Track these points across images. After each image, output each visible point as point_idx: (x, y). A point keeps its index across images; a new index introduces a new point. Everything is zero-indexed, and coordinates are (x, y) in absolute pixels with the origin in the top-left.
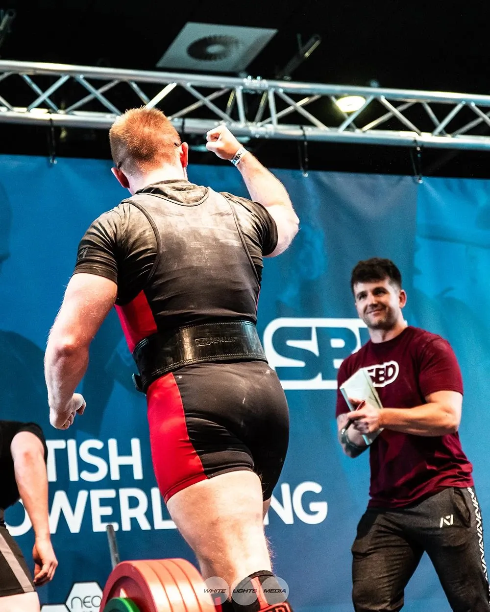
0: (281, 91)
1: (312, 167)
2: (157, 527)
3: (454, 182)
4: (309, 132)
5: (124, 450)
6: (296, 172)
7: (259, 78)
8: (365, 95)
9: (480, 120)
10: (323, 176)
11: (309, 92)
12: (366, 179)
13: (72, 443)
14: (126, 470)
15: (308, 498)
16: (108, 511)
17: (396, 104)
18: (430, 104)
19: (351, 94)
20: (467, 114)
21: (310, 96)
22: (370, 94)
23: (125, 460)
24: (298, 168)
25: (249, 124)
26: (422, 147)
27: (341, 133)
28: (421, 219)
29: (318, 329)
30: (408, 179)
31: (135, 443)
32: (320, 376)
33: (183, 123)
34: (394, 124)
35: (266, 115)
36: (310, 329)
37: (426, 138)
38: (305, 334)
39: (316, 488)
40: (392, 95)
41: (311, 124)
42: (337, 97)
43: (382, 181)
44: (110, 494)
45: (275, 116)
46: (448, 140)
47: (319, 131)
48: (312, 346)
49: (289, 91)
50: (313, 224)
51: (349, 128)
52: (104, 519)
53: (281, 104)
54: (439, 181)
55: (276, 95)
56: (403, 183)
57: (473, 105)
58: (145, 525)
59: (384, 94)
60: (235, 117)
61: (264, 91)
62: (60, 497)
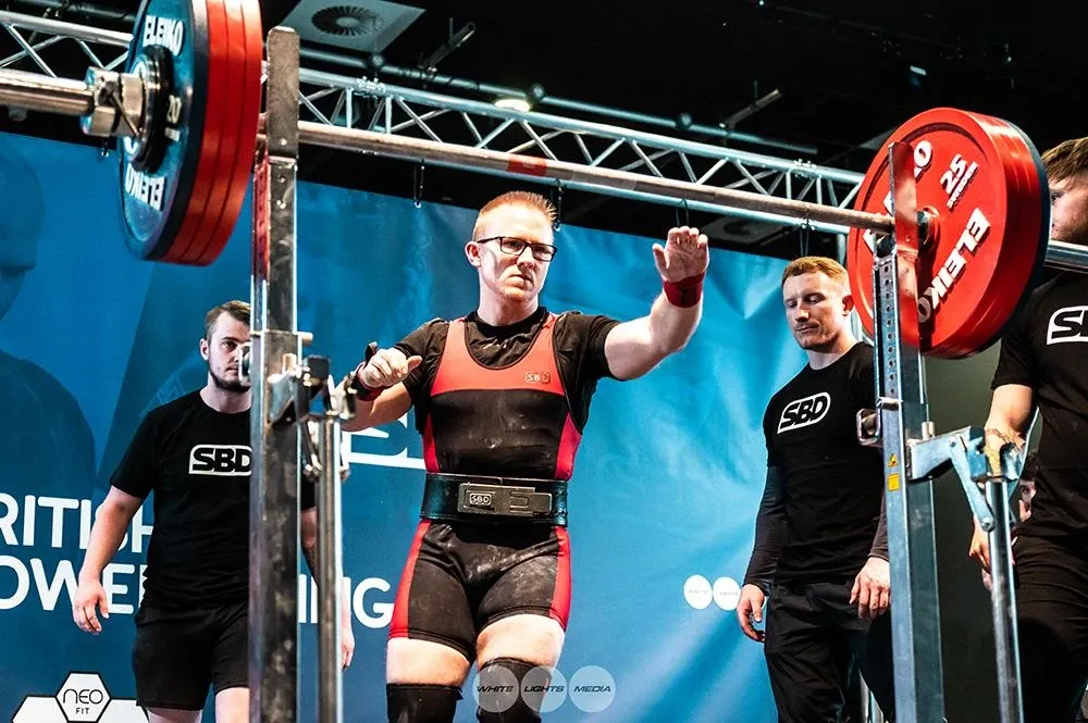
0: (401, 99)
1: (432, 196)
3: (599, 235)
6: (409, 201)
7: (376, 80)
10: (439, 209)
11: (436, 104)
13: (86, 504)
15: (372, 597)
16: (123, 589)
17: (540, 131)
18: (582, 136)
20: (628, 152)
21: (438, 109)
24: (410, 196)
32: (405, 451)
34: (534, 151)
35: (382, 123)
39: (383, 585)
40: (541, 121)
44: (129, 569)
45: (389, 127)
49: (411, 100)
50: (419, 265)
52: (117, 599)
53: (399, 115)
54: (581, 231)
55: (394, 103)
57: (635, 143)
59: (530, 117)
61: (382, 98)
62: (65, 568)
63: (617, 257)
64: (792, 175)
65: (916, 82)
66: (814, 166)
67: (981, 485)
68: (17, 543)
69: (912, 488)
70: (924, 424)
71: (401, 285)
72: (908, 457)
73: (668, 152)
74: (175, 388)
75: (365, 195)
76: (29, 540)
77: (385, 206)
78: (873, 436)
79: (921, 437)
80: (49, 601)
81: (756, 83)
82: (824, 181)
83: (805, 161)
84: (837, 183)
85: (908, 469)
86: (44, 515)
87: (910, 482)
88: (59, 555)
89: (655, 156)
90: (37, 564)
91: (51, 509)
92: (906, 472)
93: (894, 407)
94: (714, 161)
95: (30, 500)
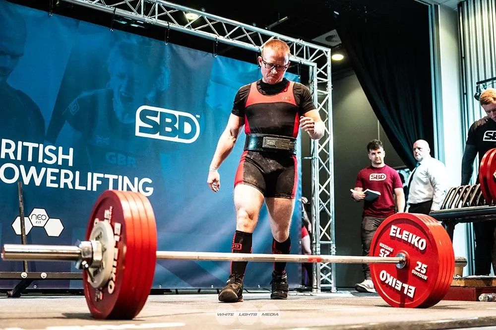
0: (162, 4)
1: (171, 41)
2: (76, 188)
3: (229, 59)
4: (171, 25)
5: (66, 152)
8: (199, 14)
9: (245, 35)
10: (174, 46)
11: (173, 7)
12: (193, 51)
13: (41, 146)
14: (65, 161)
15: (145, 185)
16: (54, 178)
17: (211, 21)
18: (225, 24)
19: (192, 12)
20: (240, 31)
21: (175, 9)
22: (201, 14)
23: (66, 157)
25: (145, 16)
26: (218, 42)
27: (184, 29)
28: (213, 73)
29: (160, 112)
30: (211, 54)
31: (71, 150)
32: (159, 133)
33: (115, 10)
34: (208, 29)
35: (153, 14)
36: (158, 112)
37: (221, 38)
38: (155, 114)
39: (150, 181)
40: (210, 16)
41: (173, 22)
42: (186, 13)
43: (199, 53)
44: (57, 171)
45: (157, 15)
46: (230, 41)
47: (175, 26)
48: (157, 119)
49: (165, 5)
50: (166, 66)
51: (189, 26)
52: (52, 182)
53: (160, 11)
54: (224, 58)
55: (159, 6)
56: (208, 56)
57: (243, 28)
58: (70, 187)
59: (207, 15)
60: (139, 12)
61: (154, 3)
62: (33, 170)
63: (236, 68)
64: (296, 44)
65: (336, 17)
66: (304, 42)
68: (14, 159)
71: (159, 73)
73: (255, 32)
74: (75, 105)
75: (147, 39)
76: (19, 158)
77: (154, 44)
80: (26, 181)
81: (279, 14)
82: (306, 47)
83: (300, 40)
84: (311, 48)
86: (25, 149)
88: (31, 164)
89: (250, 33)
90: (22, 167)
91: (28, 147)
94: (270, 37)
95: (20, 143)
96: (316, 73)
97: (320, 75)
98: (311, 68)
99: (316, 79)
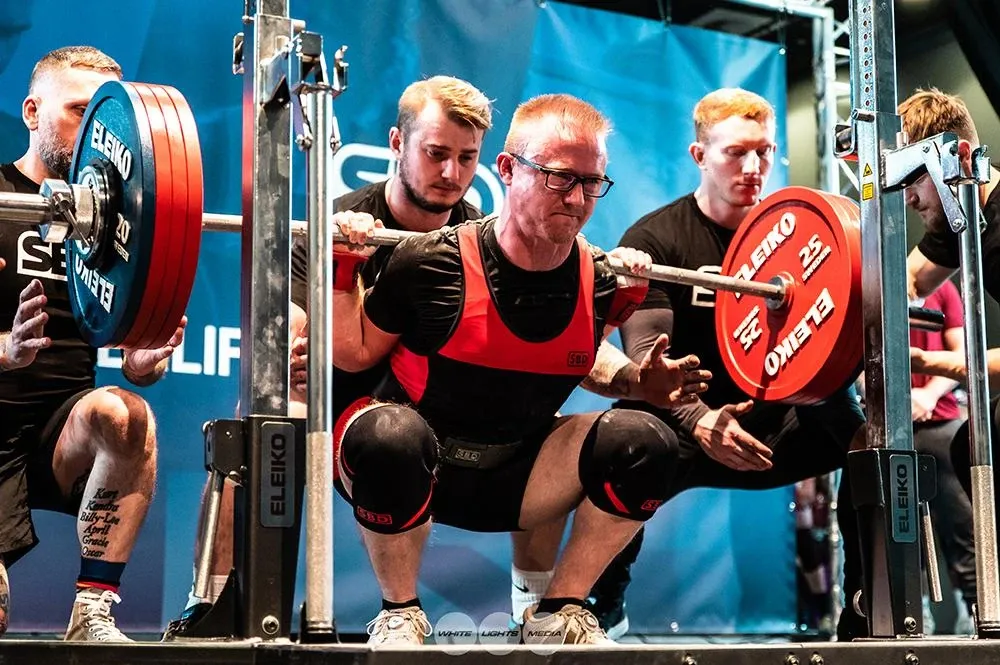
2: (175, 369)
28: (536, 51)
38: (380, 165)
50: (408, 37)
54: (566, 8)
56: (521, 4)
63: (599, 33)
67: (954, 189)
69: (886, 197)
70: (898, 134)
72: (881, 165)
78: (848, 149)
79: (896, 147)
85: (882, 177)
87: (885, 190)
92: (880, 181)
93: (869, 119)
96: (831, 36)
97: (843, 41)
98: (817, 24)
99: (830, 53)
